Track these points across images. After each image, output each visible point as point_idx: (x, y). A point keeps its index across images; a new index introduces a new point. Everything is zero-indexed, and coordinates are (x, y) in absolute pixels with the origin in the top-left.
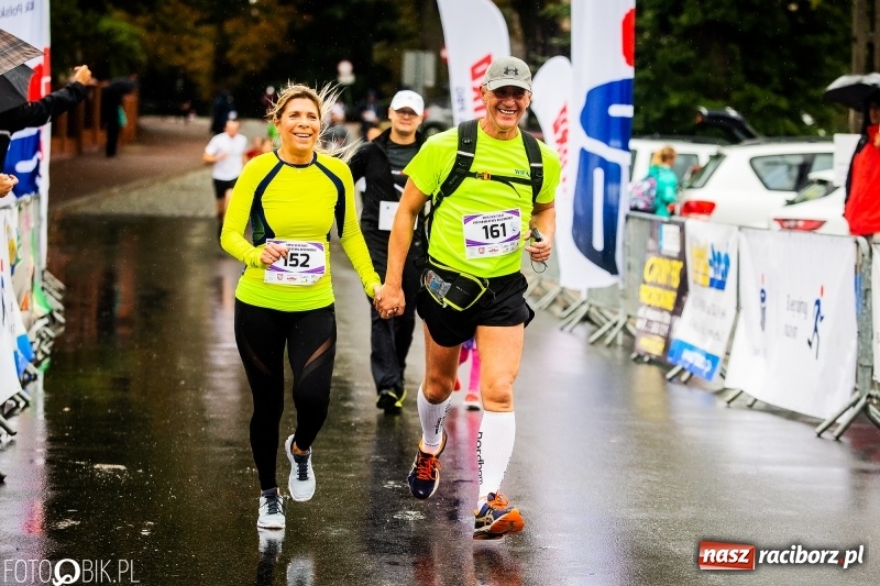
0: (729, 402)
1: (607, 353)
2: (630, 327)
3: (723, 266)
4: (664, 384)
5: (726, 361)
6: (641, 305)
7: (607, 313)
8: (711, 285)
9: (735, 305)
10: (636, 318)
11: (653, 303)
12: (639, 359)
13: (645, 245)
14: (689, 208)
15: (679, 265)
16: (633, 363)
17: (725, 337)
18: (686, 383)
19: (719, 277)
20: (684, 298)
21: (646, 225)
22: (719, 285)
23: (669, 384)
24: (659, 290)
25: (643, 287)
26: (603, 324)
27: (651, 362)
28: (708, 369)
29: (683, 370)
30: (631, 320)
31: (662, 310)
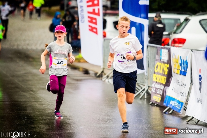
0: (188, 122)
1: (140, 102)
2: (149, 91)
3: (185, 66)
4: (162, 115)
5: (186, 104)
6: (153, 82)
7: (141, 85)
8: (180, 74)
9: (190, 81)
10: (151, 87)
11: (158, 81)
12: (153, 104)
13: (155, 57)
14: (175, 42)
15: (168, 66)
16: (150, 106)
17: (186, 95)
18: (171, 114)
19: (184, 71)
20: (170, 79)
21: (155, 49)
22: (184, 74)
23: (164, 114)
24: (160, 76)
25: (154, 74)
26: (139, 90)
27: (157, 106)
28: (179, 108)
29: (170, 109)
30: (150, 88)
31: (161, 84)
